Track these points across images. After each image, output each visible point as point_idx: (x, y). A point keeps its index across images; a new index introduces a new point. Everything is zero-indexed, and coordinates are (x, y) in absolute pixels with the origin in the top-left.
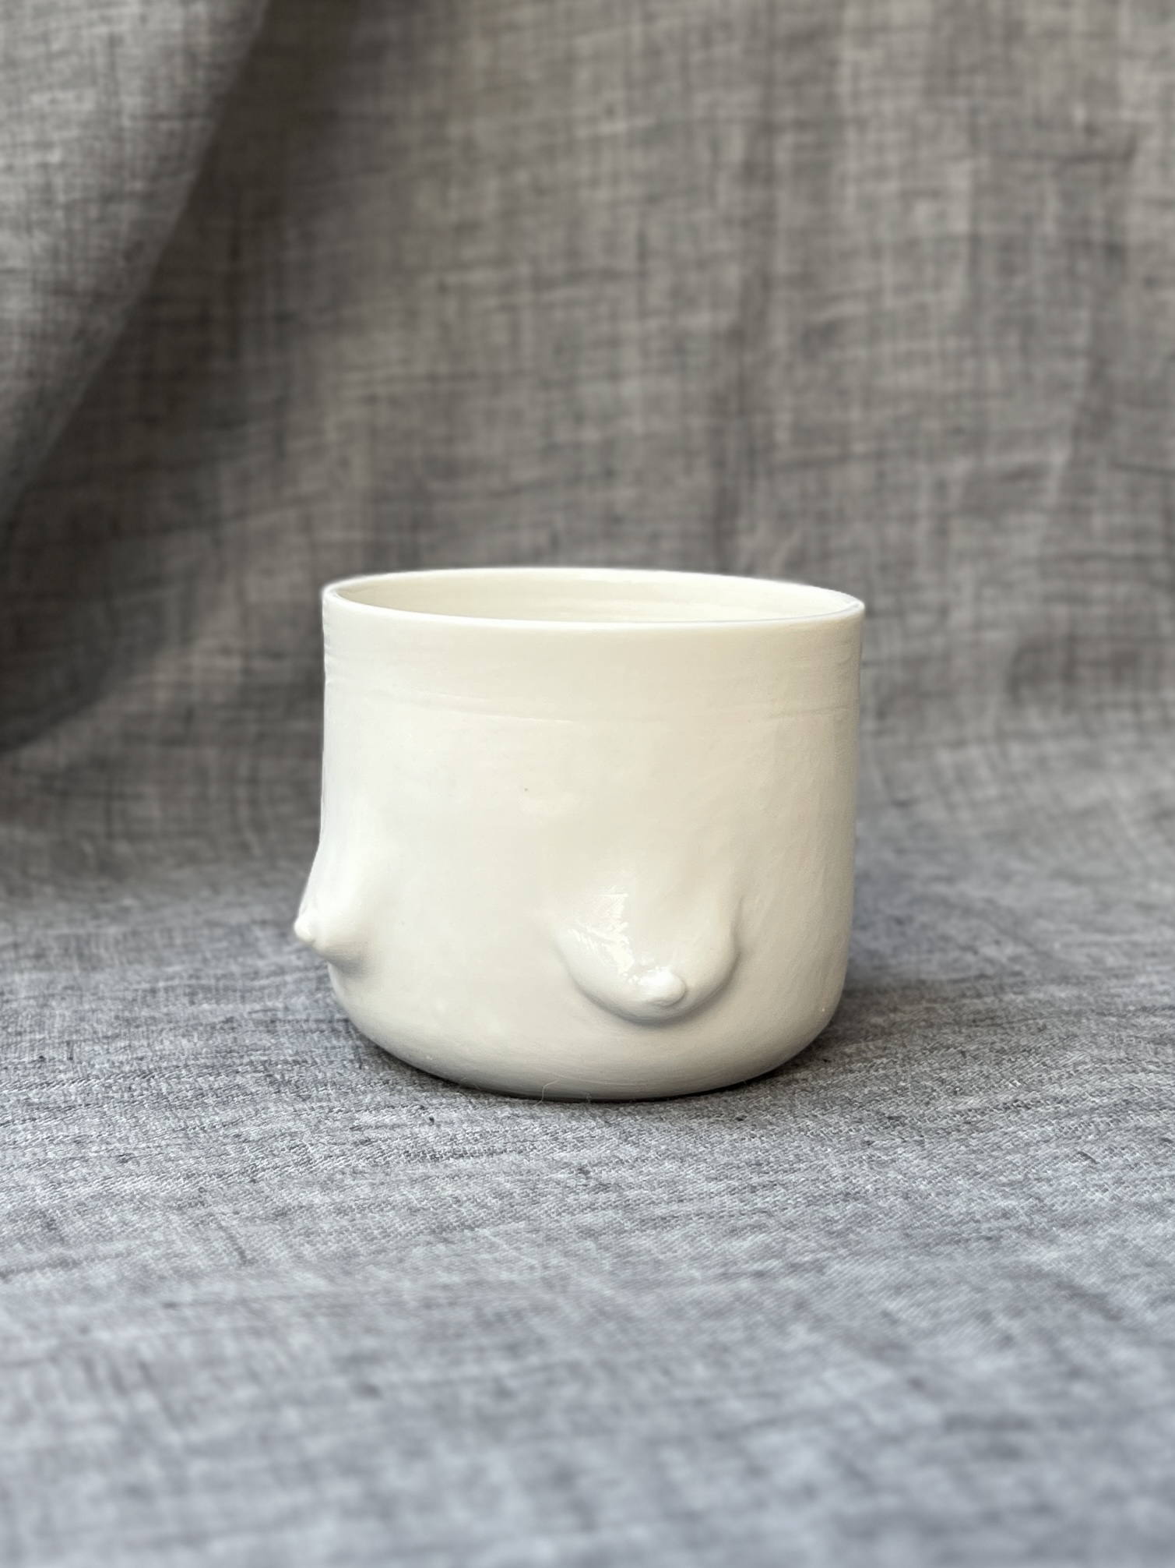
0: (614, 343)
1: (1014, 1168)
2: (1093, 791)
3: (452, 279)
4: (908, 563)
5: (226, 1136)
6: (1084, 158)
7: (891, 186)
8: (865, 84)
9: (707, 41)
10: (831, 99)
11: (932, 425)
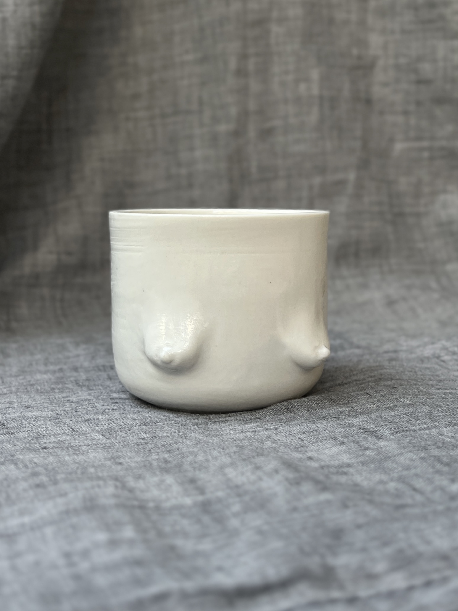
0: (191, 137)
1: (345, 398)
2: (366, 296)
3: (131, 115)
5: (65, 400)
6: (358, 68)
7: (291, 77)
8: (281, 40)
9: (221, 25)
10: (268, 45)
11: (308, 165)
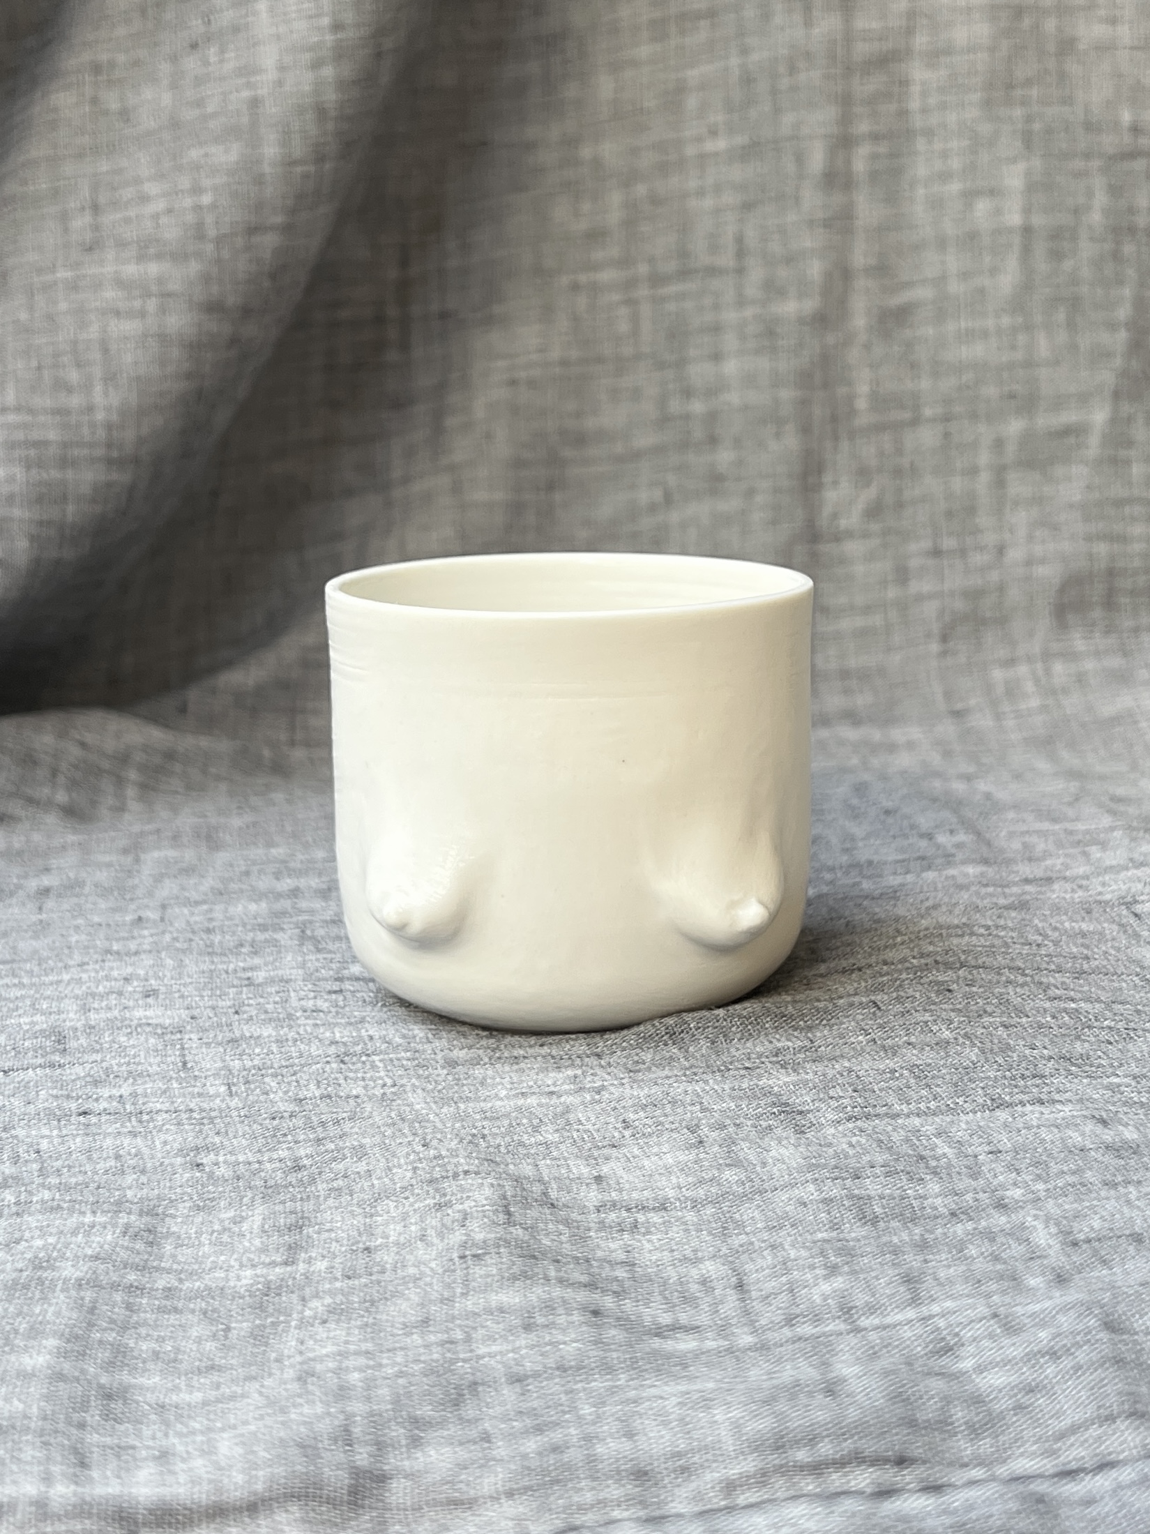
0: (716, 329)
2: (1120, 702)
3: (583, 278)
4: (971, 510)
6: (1132, 155)
7: (955, 187)
8: (932, 101)
9: (792, 70)
10: (903, 113)
11: (991, 391)
